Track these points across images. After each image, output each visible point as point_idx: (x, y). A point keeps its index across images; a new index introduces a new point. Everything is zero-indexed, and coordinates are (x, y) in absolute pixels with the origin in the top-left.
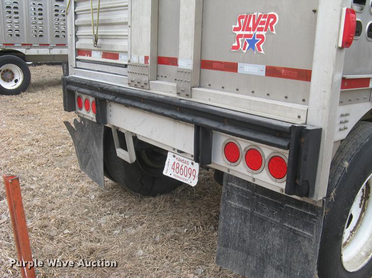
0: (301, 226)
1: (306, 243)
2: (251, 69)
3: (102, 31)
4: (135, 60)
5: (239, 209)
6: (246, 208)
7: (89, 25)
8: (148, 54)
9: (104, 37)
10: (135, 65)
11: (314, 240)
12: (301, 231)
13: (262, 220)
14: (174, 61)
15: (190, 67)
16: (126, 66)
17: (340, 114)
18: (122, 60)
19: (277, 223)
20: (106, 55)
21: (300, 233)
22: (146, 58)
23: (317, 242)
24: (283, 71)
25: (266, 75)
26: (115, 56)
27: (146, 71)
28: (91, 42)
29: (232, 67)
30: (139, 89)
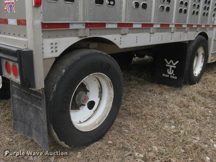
0: (38, 105)
1: (41, 114)
5: (17, 99)
6: (19, 98)
11: (43, 112)
12: (38, 107)
13: (26, 104)
17: (51, 43)
19: (30, 104)
21: (38, 109)
23: (44, 113)
24: (22, 22)
25: (18, 25)
29: (7, 21)
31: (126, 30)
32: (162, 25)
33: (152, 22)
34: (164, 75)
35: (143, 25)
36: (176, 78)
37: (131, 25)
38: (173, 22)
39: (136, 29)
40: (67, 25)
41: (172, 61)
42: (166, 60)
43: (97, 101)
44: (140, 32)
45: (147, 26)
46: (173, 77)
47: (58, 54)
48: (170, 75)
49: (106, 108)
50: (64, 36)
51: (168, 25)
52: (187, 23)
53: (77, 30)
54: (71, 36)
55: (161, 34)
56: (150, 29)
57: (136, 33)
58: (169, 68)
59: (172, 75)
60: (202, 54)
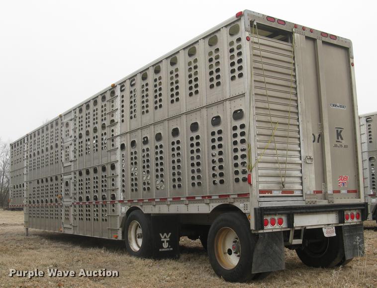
2: (344, 192)
4: (308, 193)
10: (310, 195)
16: (300, 196)
18: (297, 193)
20: (284, 192)
27: (316, 196)
30: (312, 205)
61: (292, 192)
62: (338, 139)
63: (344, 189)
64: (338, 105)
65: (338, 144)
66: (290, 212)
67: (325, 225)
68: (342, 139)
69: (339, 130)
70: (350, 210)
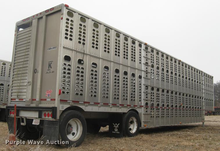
2: (48, 100)
3: (19, 94)
4: (27, 100)
6: (48, 126)
7: (16, 93)
8: (30, 98)
9: (20, 95)
10: (27, 101)
14: (35, 100)
15: (38, 100)
16: (25, 102)
17: (62, 106)
18: (24, 100)
20: (20, 99)
22: (30, 99)
24: (52, 99)
26: (22, 100)
27: (30, 102)
28: (16, 96)
29: (45, 100)
30: (28, 106)
31: (87, 104)
32: (104, 104)
33: (99, 102)
34: (113, 132)
35: (94, 103)
36: (119, 133)
37: (89, 103)
38: (111, 103)
39: (92, 104)
40: (67, 101)
41: (116, 124)
42: (113, 124)
43: (76, 132)
44: (93, 106)
45: (96, 104)
46: (118, 133)
47: (63, 110)
48: (116, 132)
49: (79, 135)
50: (66, 104)
51: (108, 104)
52: (120, 104)
53: (70, 103)
54: (68, 104)
55: (104, 108)
56: (98, 105)
57: (92, 106)
58: (115, 128)
59: (117, 131)
60: (136, 121)
61: (23, 100)
62: (49, 68)
63: (49, 98)
64: (52, 47)
65: (48, 71)
66: (19, 109)
67: (35, 118)
68: (51, 68)
69: (50, 63)
70: (47, 111)
